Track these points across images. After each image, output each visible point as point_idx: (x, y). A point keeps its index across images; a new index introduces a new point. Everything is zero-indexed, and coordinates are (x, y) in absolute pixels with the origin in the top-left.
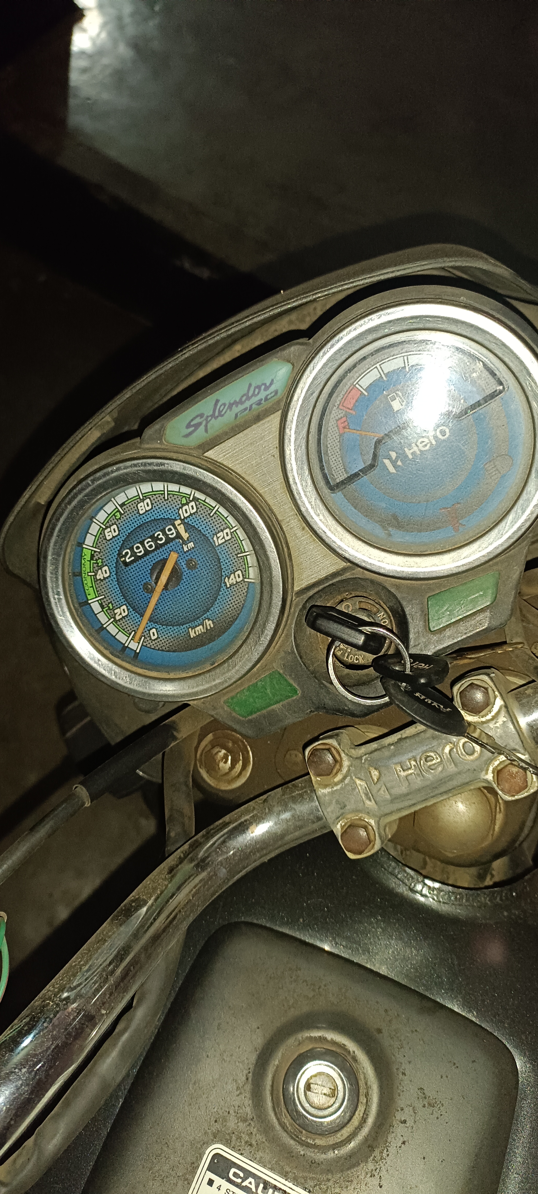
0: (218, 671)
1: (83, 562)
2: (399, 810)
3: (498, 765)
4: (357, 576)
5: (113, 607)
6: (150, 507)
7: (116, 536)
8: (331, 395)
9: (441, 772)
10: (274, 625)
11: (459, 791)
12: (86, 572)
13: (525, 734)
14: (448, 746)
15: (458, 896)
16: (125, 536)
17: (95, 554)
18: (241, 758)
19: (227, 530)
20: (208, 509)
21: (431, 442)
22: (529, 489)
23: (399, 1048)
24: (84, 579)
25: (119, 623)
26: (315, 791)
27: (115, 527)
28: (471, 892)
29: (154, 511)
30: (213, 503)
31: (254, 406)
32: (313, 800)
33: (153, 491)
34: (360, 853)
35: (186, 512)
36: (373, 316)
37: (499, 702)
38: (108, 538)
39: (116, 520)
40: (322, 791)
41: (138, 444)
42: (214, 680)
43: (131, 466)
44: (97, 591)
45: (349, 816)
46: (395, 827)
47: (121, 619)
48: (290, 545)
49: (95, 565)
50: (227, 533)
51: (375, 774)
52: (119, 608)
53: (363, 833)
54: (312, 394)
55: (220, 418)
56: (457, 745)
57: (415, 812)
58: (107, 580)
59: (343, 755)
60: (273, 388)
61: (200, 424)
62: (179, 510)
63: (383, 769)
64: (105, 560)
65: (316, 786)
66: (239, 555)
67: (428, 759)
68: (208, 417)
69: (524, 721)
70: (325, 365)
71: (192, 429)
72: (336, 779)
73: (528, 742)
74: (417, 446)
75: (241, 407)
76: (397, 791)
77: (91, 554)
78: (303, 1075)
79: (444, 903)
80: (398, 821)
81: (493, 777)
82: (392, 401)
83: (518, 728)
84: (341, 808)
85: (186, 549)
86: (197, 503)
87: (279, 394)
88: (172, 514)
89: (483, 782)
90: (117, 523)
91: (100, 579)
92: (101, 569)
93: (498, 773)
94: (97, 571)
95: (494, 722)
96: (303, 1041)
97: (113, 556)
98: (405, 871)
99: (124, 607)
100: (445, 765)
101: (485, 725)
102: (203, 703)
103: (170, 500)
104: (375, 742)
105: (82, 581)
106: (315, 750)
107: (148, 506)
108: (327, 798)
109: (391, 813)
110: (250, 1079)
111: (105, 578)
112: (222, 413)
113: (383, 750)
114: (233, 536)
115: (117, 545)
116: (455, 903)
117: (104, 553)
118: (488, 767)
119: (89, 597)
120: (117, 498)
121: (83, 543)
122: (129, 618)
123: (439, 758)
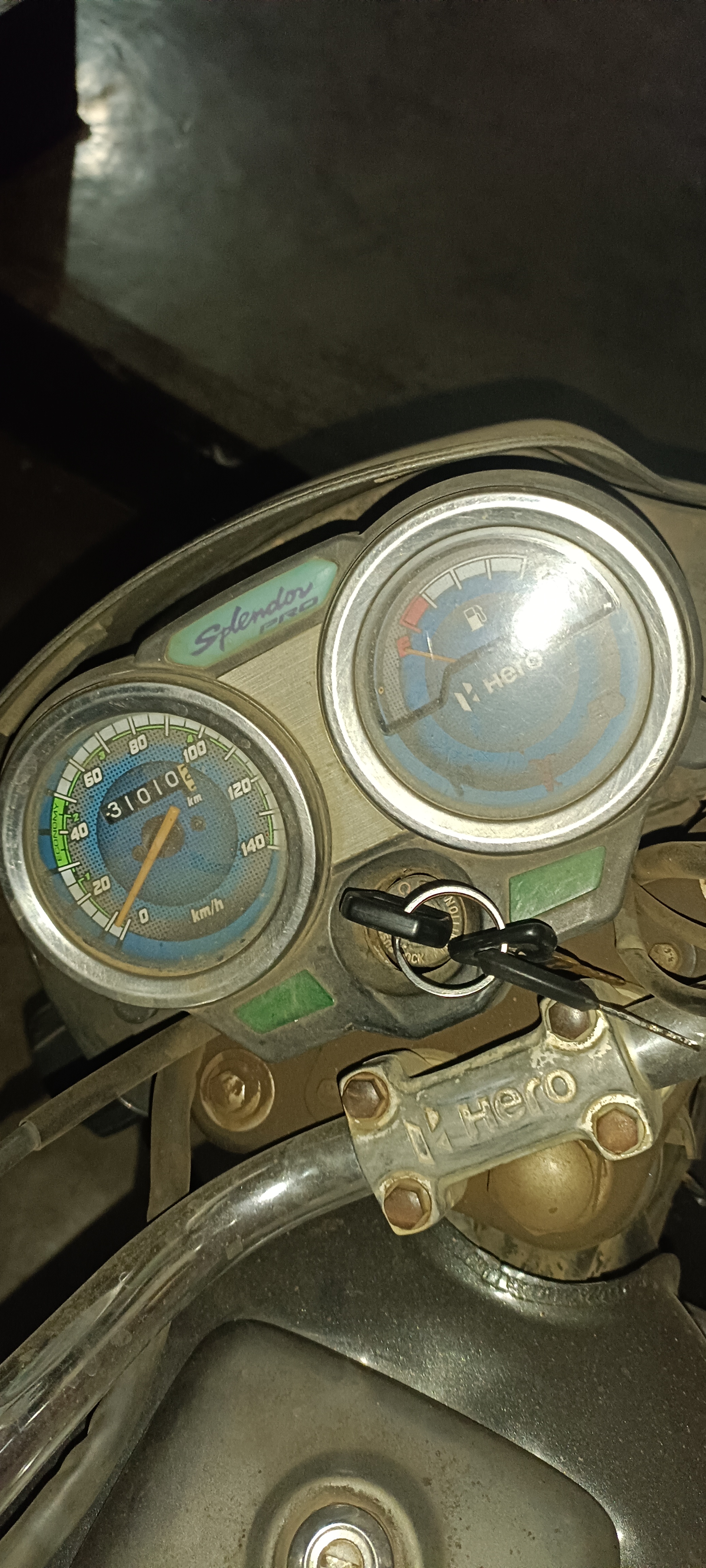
0: (225, 969)
1: (53, 816)
2: (465, 1168)
3: (599, 1111)
4: (416, 847)
5: (91, 878)
6: (145, 746)
7: (99, 783)
8: (387, 605)
9: (523, 1116)
10: (303, 909)
11: (547, 1145)
12: (57, 830)
13: (637, 1069)
14: (532, 1081)
15: (547, 1292)
16: (111, 784)
17: (70, 807)
18: (259, 1088)
19: (247, 780)
20: (221, 751)
21: (517, 673)
22: (645, 738)
23: (453, 1507)
24: (54, 839)
25: (98, 900)
26: (351, 1137)
27: (98, 770)
28: (565, 1287)
29: (150, 751)
30: (229, 744)
31: (286, 618)
32: (349, 1151)
33: (150, 725)
34: (409, 1227)
35: (193, 754)
36: (442, 507)
37: (602, 1024)
38: (88, 785)
39: (99, 762)
40: (361, 1139)
41: (131, 662)
42: (221, 981)
43: (120, 691)
44: (71, 856)
45: (397, 1174)
46: (461, 1192)
47: (101, 894)
48: (328, 802)
49: (69, 821)
50: (246, 784)
51: (433, 1117)
52: (100, 879)
53: (414, 1199)
54: (361, 604)
55: (240, 631)
56: (544, 1081)
57: (489, 1172)
58: (85, 842)
59: (391, 1089)
60: (310, 595)
61: (213, 639)
62: (182, 750)
63: (445, 1112)
64: (82, 814)
65: (353, 1131)
66: (261, 814)
67: (505, 1098)
68: (224, 629)
69: (635, 1051)
70: (379, 567)
71: (204, 644)
72: (382, 1123)
73: (639, 1079)
74: (500, 677)
75: (268, 618)
76: (461, 1142)
78: (317, 1543)
79: (528, 1300)
80: (466, 1182)
81: (592, 1127)
82: (469, 617)
83: (626, 1060)
84: (387, 1164)
85: (190, 803)
86: (208, 743)
87: (319, 602)
88: (173, 756)
89: (580, 1134)
90: (101, 765)
91: (75, 840)
92: (77, 826)
93: (598, 1121)
94: (72, 829)
95: (594, 1051)
96: (321, 1493)
97: (93, 809)
98: (476, 1254)
99: (106, 878)
100: (528, 1108)
101: (582, 1055)
102: (207, 1011)
103: (172, 736)
104: (435, 1073)
105: (52, 842)
106: (353, 1082)
107: (143, 744)
108: (367, 1148)
109: (453, 1172)
110: (244, 1547)
111: (81, 839)
112: (244, 625)
113: (445, 1084)
114: (255, 788)
115: (100, 796)
116: (542, 1301)
117: (82, 805)
118: (586, 1112)
119: (60, 863)
120: (102, 733)
121: (55, 791)
122: (112, 893)
123: (520, 1098)
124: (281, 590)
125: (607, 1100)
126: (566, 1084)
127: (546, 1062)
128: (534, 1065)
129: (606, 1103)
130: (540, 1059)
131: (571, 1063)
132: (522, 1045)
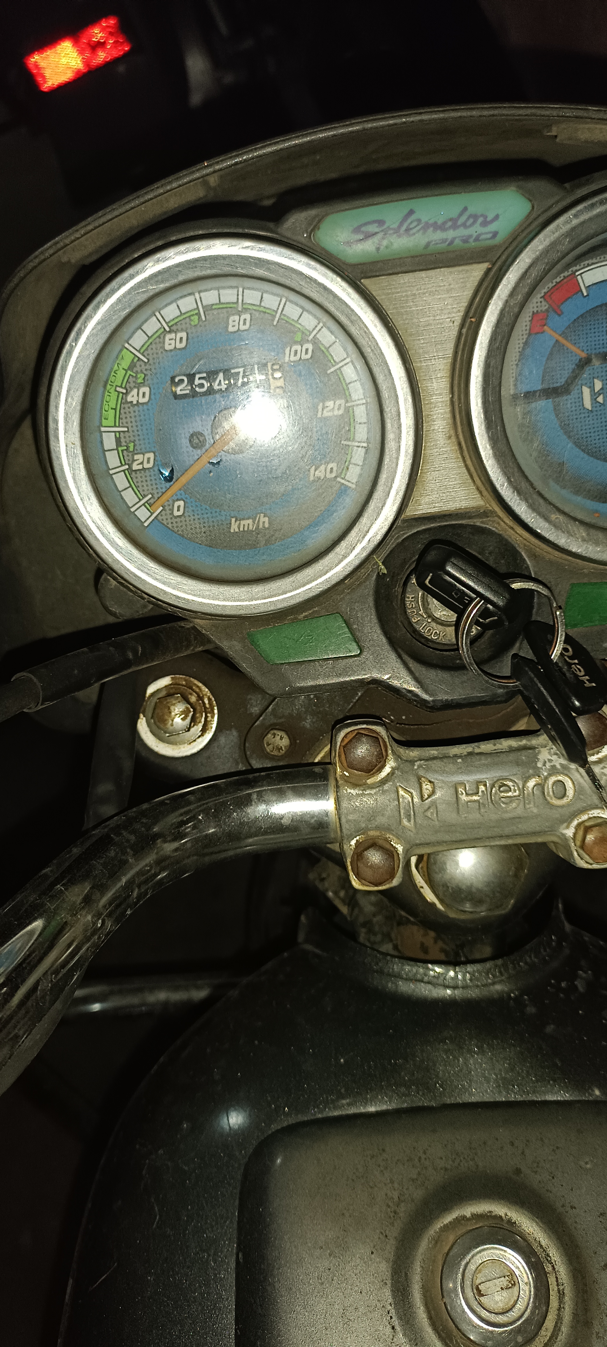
77: (133, 360)
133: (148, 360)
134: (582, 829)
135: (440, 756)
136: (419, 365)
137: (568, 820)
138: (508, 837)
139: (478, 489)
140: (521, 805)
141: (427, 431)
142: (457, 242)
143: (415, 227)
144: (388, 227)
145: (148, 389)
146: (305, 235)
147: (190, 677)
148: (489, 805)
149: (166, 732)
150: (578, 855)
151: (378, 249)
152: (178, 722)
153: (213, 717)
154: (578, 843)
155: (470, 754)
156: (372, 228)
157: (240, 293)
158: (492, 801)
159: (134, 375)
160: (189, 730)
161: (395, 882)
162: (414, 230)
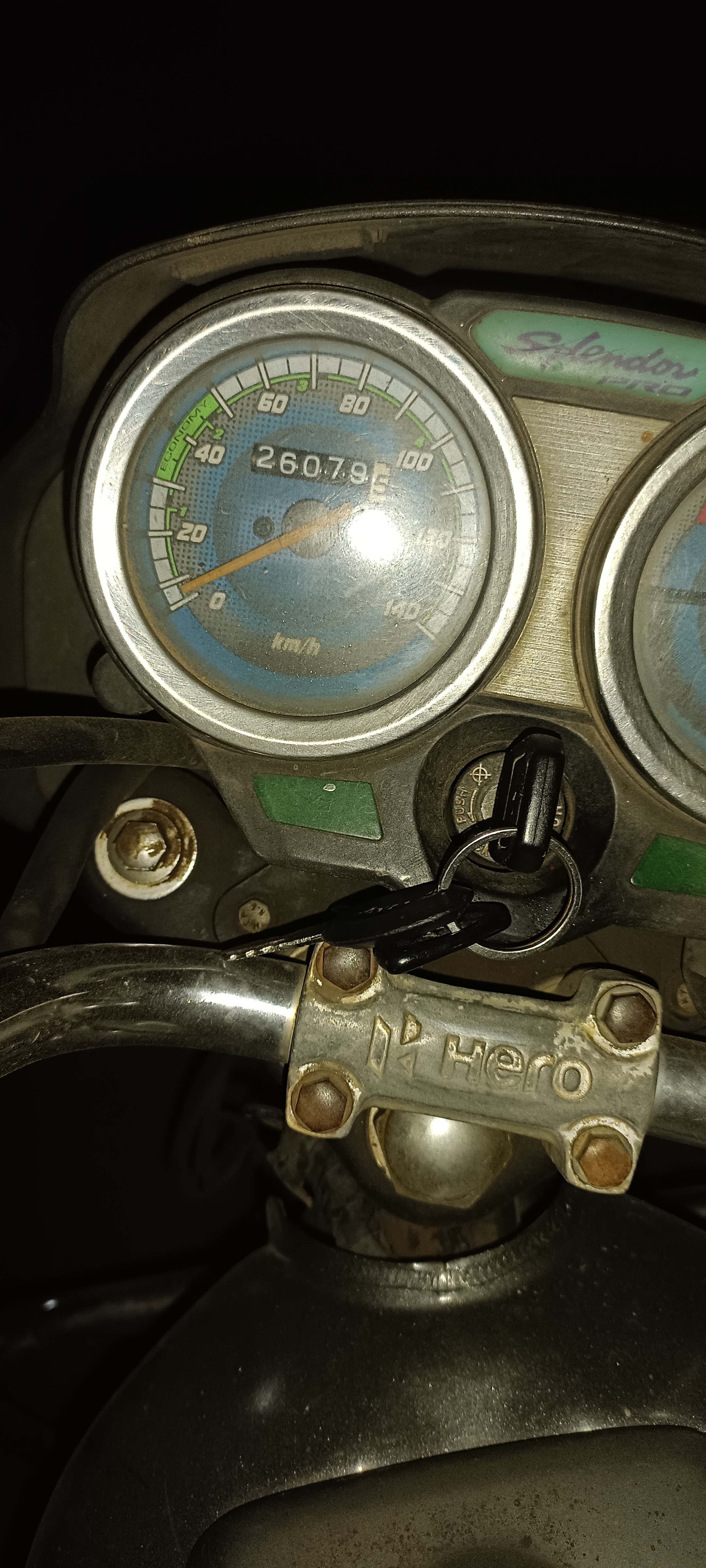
1: (193, 413)
3: (593, 1128)
5: (186, 516)
6: (362, 412)
7: (276, 414)
12: (185, 432)
13: (653, 1108)
14: (543, 1058)
16: (287, 425)
17: (220, 418)
18: (176, 862)
20: (445, 481)
24: (173, 440)
25: (176, 546)
27: (285, 399)
29: (363, 422)
33: (385, 392)
34: (310, 1128)
35: (410, 462)
37: (654, 1042)
38: (261, 407)
39: (293, 390)
40: (316, 1003)
41: (426, 302)
44: (180, 474)
45: (330, 1064)
47: (185, 542)
49: (207, 432)
50: (445, 538)
51: (412, 1028)
52: (195, 524)
56: (558, 1065)
58: (208, 469)
60: (687, 382)
64: (229, 436)
67: (505, 1057)
72: (347, 1000)
75: (620, 373)
77: (216, 410)
81: (575, 1140)
84: (328, 1047)
86: (437, 461)
89: (547, 1136)
90: (293, 396)
91: (199, 459)
92: (212, 445)
94: (204, 443)
95: (631, 1066)
97: (245, 439)
99: (204, 529)
100: (523, 1082)
101: (615, 1062)
103: (400, 424)
105: (168, 441)
107: (361, 407)
111: (206, 463)
113: (444, 1002)
115: (263, 429)
117: (236, 425)
118: (579, 1122)
119: (160, 472)
120: (323, 359)
121: (215, 385)
122: (198, 549)
123: (520, 1067)
124: (660, 351)
125: (608, 1121)
126: (579, 1082)
127: (571, 1045)
128: (556, 1042)
129: (605, 1124)
130: (567, 1040)
131: (599, 1063)
132: (551, 1011)
133: (234, 416)
134: (586, 1135)
135: (439, 995)
136: (553, 517)
137: (571, 1120)
138: (493, 1118)
139: (580, 684)
140: (520, 1086)
141: (539, 598)
142: (640, 387)
143: (595, 354)
144: (563, 345)
145: (224, 449)
146: (462, 325)
147: (177, 807)
148: (480, 1074)
149: (125, 864)
150: (572, 1166)
151: (543, 366)
152: (145, 856)
153: (189, 862)
154: (576, 1153)
155: (476, 1003)
156: (544, 341)
157: (367, 370)
158: (485, 1068)
159: (212, 428)
160: (154, 868)
161: (340, 1133)
162: (592, 358)
